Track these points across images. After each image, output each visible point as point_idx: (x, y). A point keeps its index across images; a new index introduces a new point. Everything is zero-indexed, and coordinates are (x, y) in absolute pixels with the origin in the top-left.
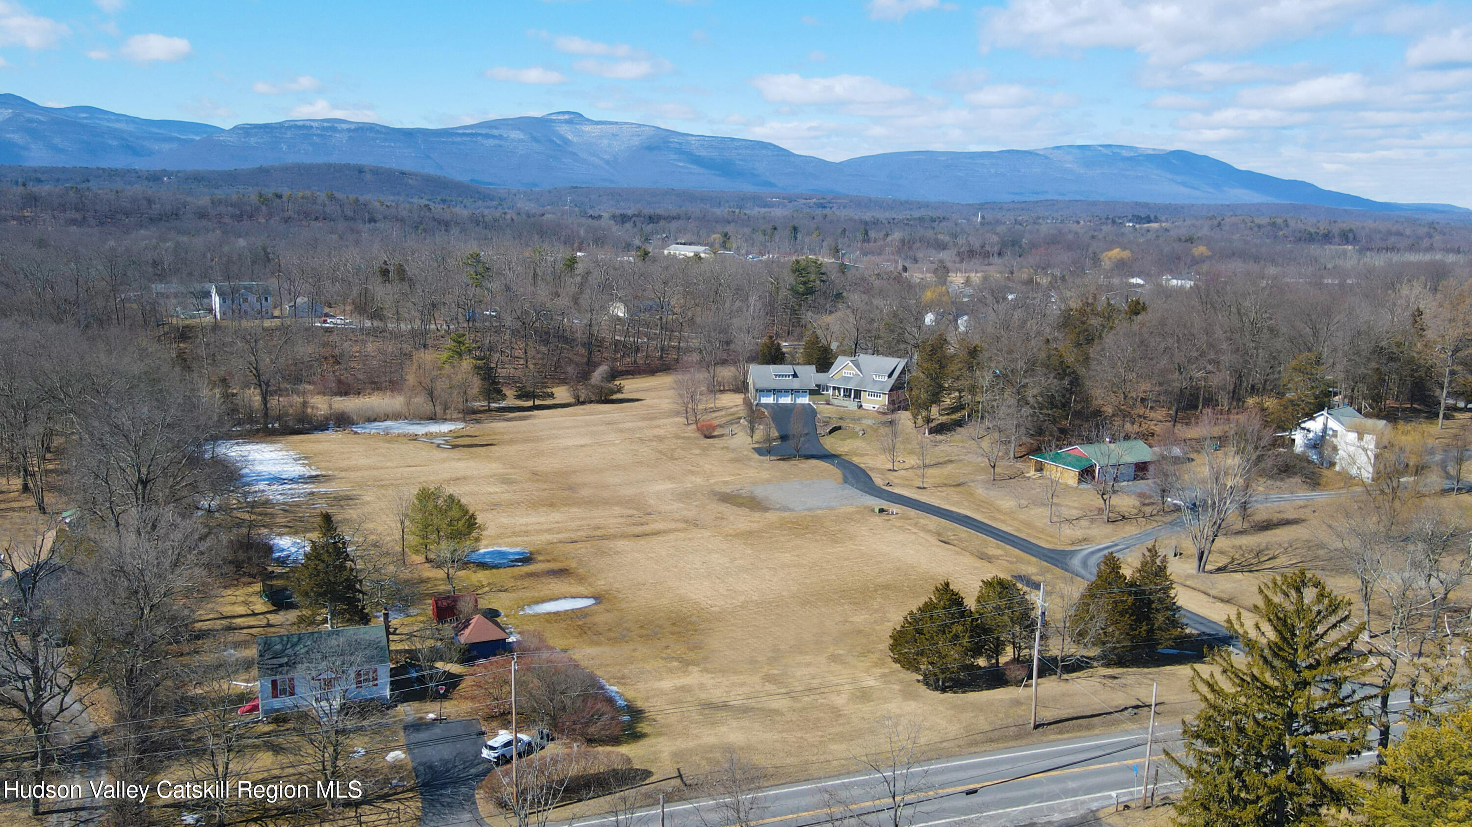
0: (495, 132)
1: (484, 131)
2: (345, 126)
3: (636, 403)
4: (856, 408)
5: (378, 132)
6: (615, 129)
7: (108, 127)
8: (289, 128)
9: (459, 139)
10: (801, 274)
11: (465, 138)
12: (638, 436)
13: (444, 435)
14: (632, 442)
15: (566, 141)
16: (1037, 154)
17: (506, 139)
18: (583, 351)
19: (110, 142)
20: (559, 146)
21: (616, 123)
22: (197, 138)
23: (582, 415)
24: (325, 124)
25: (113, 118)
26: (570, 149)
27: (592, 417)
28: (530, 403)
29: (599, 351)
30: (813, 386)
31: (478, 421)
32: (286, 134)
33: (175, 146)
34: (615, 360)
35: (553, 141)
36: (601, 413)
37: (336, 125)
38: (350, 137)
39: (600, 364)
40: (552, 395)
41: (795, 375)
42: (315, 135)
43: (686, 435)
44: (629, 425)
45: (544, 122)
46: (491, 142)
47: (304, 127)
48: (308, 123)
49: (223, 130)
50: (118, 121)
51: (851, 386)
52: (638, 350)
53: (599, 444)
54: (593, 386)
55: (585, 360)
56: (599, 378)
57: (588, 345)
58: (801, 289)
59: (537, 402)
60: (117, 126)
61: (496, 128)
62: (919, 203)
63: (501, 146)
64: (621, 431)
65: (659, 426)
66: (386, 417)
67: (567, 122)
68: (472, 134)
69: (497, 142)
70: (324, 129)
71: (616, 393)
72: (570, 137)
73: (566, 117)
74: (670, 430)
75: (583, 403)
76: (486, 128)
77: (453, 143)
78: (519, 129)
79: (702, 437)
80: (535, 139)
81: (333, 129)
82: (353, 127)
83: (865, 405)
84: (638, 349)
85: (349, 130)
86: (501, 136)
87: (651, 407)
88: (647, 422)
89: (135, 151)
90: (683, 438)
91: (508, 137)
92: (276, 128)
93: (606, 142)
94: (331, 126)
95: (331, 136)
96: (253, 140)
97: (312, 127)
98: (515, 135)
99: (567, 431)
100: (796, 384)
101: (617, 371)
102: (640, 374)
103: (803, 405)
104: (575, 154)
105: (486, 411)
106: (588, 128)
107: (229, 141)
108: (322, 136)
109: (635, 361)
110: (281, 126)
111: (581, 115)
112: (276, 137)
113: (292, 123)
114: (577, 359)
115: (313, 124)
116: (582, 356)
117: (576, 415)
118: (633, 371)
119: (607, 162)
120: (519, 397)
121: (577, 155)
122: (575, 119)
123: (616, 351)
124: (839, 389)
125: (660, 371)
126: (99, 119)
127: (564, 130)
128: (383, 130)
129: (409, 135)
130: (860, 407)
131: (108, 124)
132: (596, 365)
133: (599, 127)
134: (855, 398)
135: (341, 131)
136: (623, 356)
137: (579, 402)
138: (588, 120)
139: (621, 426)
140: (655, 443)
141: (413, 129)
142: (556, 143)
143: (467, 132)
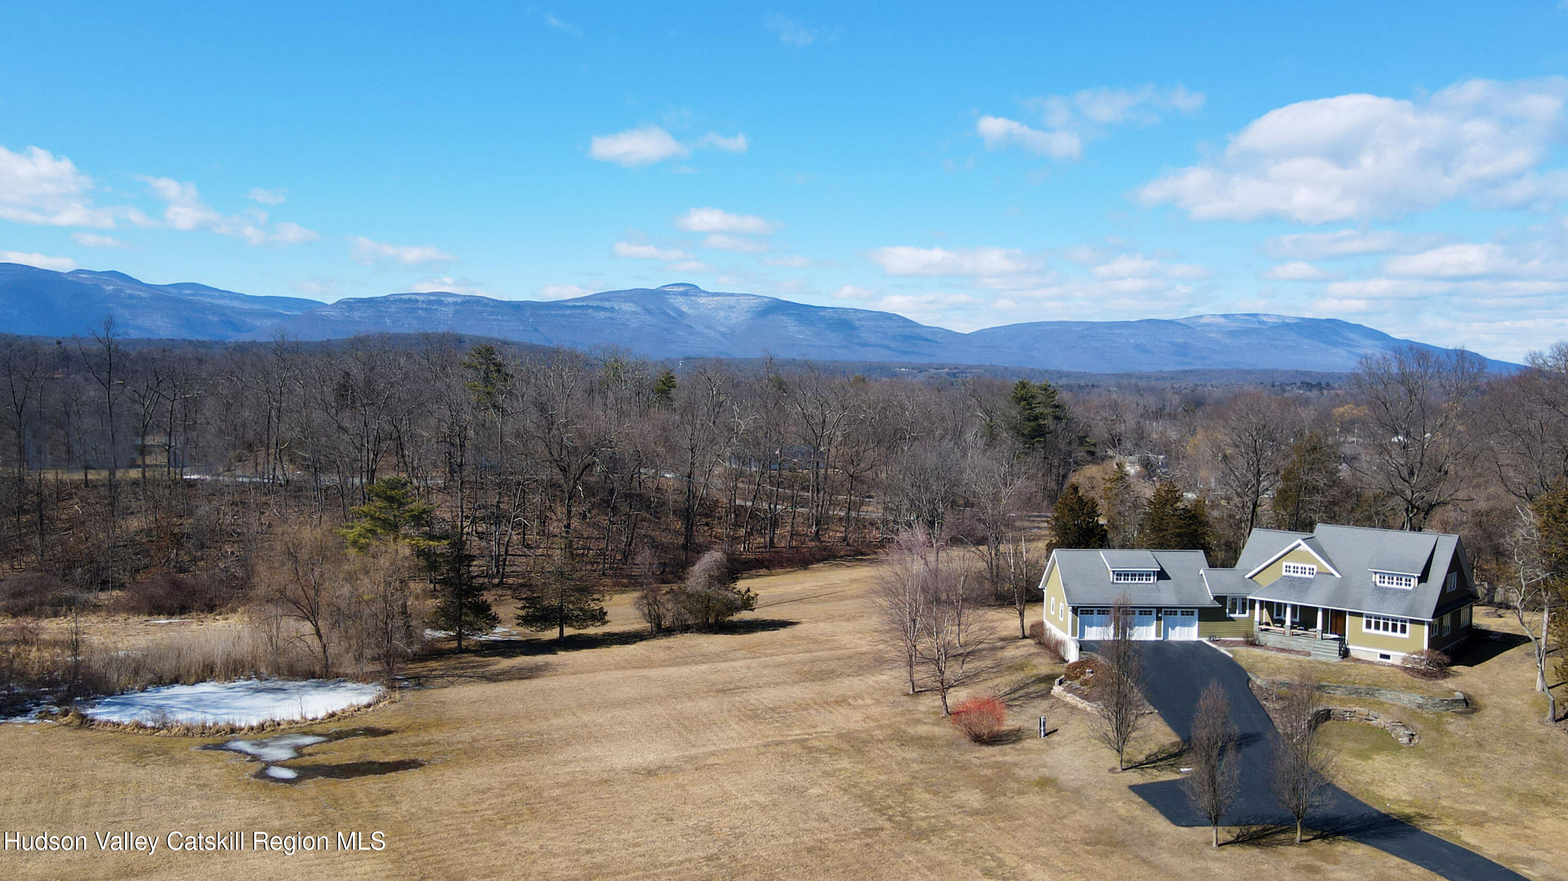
0: (607, 304)
1: (595, 304)
2: (450, 300)
3: (782, 633)
4: (1335, 658)
5: (486, 305)
6: (732, 301)
7: (210, 303)
8: (394, 302)
9: (569, 312)
10: (1029, 404)
11: (576, 311)
12: (797, 732)
13: (306, 727)
14: (786, 756)
15: (681, 314)
16: (1180, 324)
17: (618, 311)
18: (679, 525)
19: (210, 318)
20: (673, 318)
21: (733, 295)
22: (299, 313)
23: (664, 664)
24: (432, 298)
25: (216, 294)
26: (685, 322)
27: (685, 670)
28: (553, 634)
29: (707, 524)
30: (1208, 600)
31: (419, 682)
32: (390, 308)
33: (276, 321)
34: (735, 540)
35: (666, 313)
36: (707, 658)
37: (442, 299)
38: (457, 312)
39: (708, 548)
40: (600, 617)
41: (1162, 575)
42: (422, 309)
43: (922, 730)
44: (770, 696)
45: (659, 295)
46: (602, 315)
47: (410, 301)
48: (413, 297)
49: (326, 305)
50: (222, 297)
51: (1315, 600)
52: (775, 523)
53: (697, 765)
54: (690, 596)
55: (681, 540)
56: (703, 580)
57: (687, 515)
58: (1028, 427)
59: (569, 631)
60: (221, 302)
61: (608, 300)
62: (1059, 372)
63: (612, 319)
64: (754, 715)
65: (842, 701)
66: (206, 673)
67: (682, 294)
68: (583, 306)
69: (608, 314)
70: (430, 302)
71: (738, 609)
72: (685, 309)
73: (681, 289)
74: (875, 711)
75: (668, 632)
76: (597, 300)
77: (563, 316)
78: (632, 301)
79: (965, 741)
80: (649, 312)
81: (439, 303)
82: (460, 300)
83: (1356, 650)
84: (776, 521)
85: (455, 304)
86: (613, 308)
87: (816, 642)
88: (817, 687)
89: (236, 328)
90: (916, 741)
91: (620, 309)
92: (381, 302)
93: (722, 314)
94: (437, 300)
95: (437, 310)
96: (356, 315)
97: (417, 301)
98: (628, 307)
99: (620, 713)
100: (1166, 595)
101: (738, 561)
102: (782, 567)
103: (1185, 645)
104: (691, 327)
105: (452, 652)
106: (703, 300)
107: (332, 316)
108: (427, 309)
109: (772, 540)
110: (385, 300)
111: (696, 287)
112: (380, 311)
113: (397, 297)
114: (666, 539)
115: (418, 298)
116: (677, 532)
117: (647, 663)
118: (769, 561)
119: (724, 335)
120: (526, 621)
121: (692, 328)
122: (691, 291)
123: (737, 525)
124: (1281, 608)
125: (818, 561)
126: (203, 295)
127: (678, 302)
128: (491, 303)
129: (517, 308)
130: (1345, 654)
131: (211, 301)
132: (700, 550)
133: (715, 299)
134: (1325, 630)
135: (447, 305)
136: (749, 534)
137: (660, 630)
138: (704, 292)
139: (753, 698)
140: (845, 763)
141: (521, 302)
142: (670, 316)
143: (578, 304)
